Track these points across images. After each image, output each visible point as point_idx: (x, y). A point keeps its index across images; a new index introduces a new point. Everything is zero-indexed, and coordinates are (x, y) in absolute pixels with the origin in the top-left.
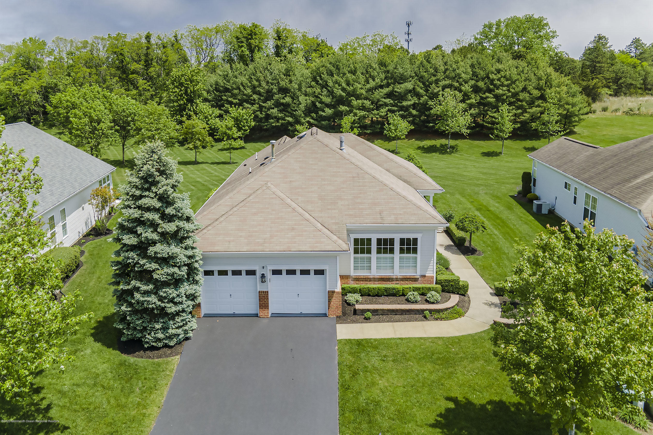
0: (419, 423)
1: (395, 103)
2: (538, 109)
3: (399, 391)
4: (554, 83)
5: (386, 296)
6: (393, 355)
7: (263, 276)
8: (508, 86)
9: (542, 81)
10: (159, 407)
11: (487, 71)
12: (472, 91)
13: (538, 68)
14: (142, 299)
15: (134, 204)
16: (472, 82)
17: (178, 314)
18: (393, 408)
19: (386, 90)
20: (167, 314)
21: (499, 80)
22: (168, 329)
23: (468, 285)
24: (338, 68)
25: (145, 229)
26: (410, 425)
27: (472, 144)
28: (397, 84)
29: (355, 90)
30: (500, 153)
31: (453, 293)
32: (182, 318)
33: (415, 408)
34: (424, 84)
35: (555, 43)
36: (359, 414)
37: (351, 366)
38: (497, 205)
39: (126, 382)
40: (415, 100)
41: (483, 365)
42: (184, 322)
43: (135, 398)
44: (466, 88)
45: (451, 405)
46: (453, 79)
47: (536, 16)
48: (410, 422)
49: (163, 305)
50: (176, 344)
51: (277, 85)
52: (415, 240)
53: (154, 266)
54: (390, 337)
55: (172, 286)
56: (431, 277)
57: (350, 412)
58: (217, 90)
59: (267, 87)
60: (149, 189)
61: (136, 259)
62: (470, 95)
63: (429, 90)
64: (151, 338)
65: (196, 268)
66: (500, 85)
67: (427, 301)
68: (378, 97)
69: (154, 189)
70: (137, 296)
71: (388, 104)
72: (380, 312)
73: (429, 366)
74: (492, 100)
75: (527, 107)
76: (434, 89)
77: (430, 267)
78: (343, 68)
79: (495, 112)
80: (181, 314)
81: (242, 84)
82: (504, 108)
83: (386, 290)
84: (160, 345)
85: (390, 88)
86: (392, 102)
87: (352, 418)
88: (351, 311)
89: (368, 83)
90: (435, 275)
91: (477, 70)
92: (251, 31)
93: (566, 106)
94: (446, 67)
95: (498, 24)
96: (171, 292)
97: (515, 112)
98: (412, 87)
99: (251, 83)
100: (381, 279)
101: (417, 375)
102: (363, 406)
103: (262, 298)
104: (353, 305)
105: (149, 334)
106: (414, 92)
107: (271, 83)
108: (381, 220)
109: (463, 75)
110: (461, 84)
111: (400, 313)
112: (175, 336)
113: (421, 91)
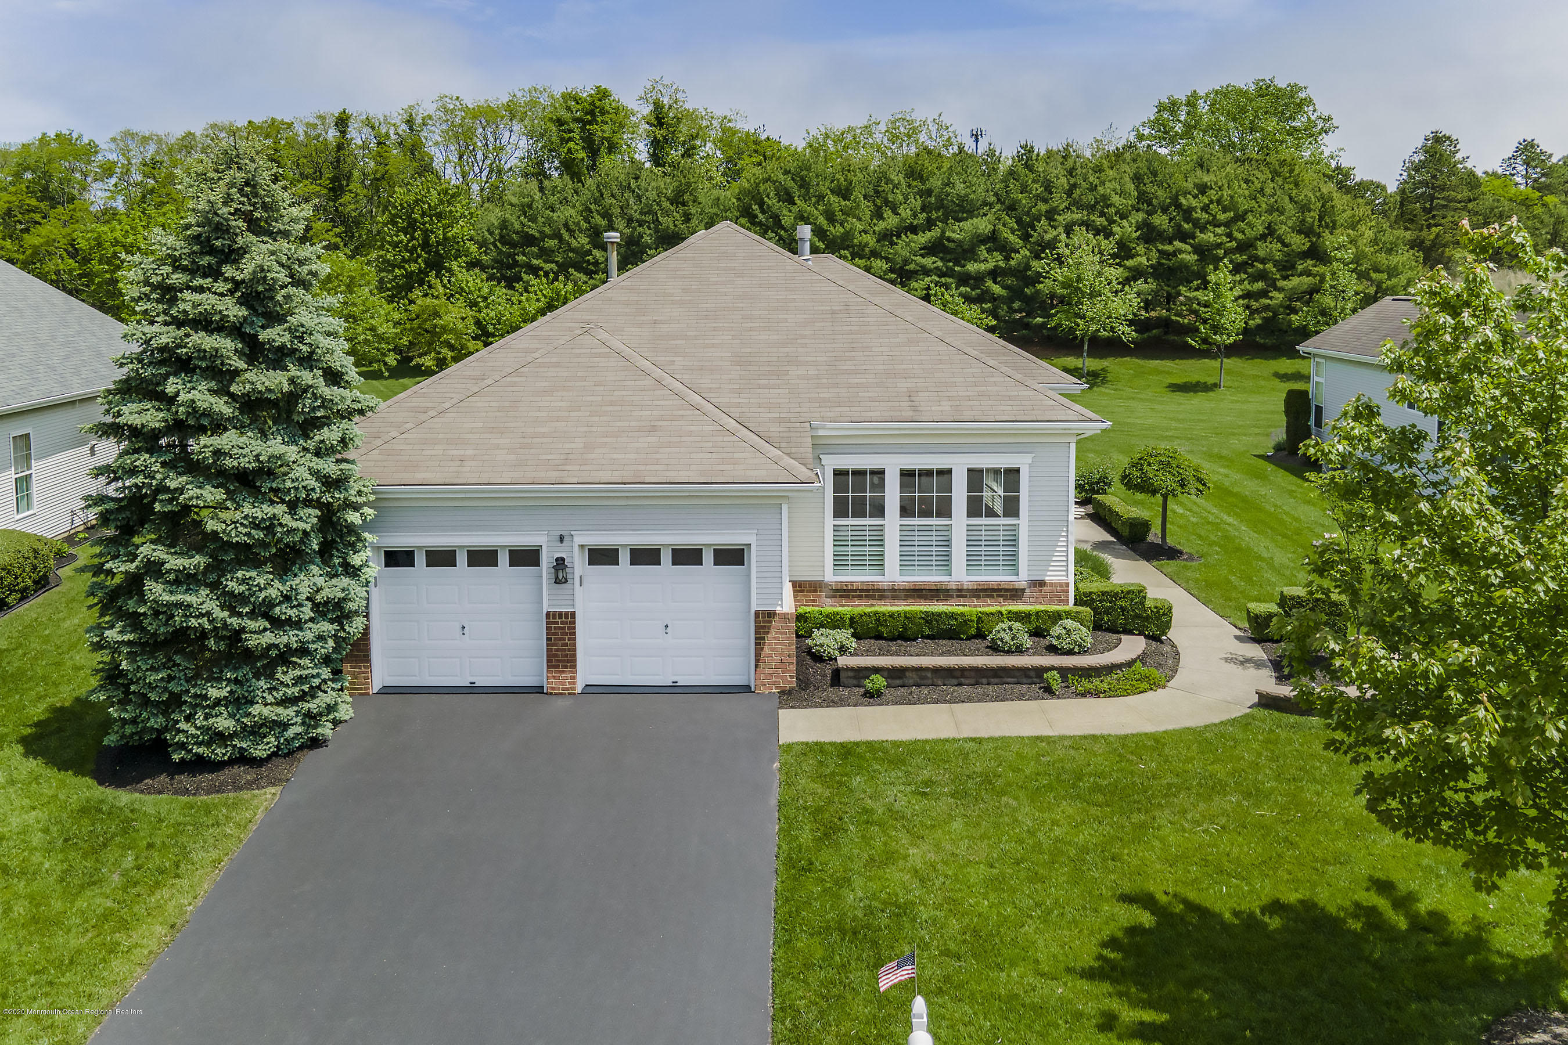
0: (1045, 967)
1: (947, 267)
2: (1307, 280)
3: (977, 874)
4: (1340, 220)
5: (928, 637)
6: (953, 781)
7: (560, 564)
8: (1227, 224)
9: (1312, 214)
10: (172, 926)
11: (1174, 192)
12: (1138, 239)
13: (1297, 185)
14: (166, 598)
15: (165, 313)
16: (1140, 216)
17: (285, 657)
18: (954, 924)
19: (923, 238)
20: (248, 655)
21: (1205, 209)
22: (252, 703)
23: (1170, 609)
24: (804, 184)
25: (190, 382)
26: (1014, 974)
27: (1142, 367)
28: (951, 221)
29: (848, 235)
30: (1216, 386)
31: (1128, 632)
32: (298, 672)
33: (1030, 921)
34: (1019, 221)
35: (1329, 144)
36: (843, 939)
37: (819, 810)
38: (1222, 470)
39: (85, 856)
40: (996, 260)
41: (1239, 804)
42: (306, 688)
43: (98, 901)
44: (1126, 229)
45: (1147, 919)
46: (1091, 208)
47: (1282, 83)
48: (1013, 964)
49: (234, 622)
50: (274, 754)
51: (652, 226)
52: (1012, 475)
53: (212, 494)
54: (943, 735)
55: (269, 568)
56: (1061, 585)
57: (812, 935)
58: (503, 239)
59: (627, 231)
60: (215, 273)
61: (159, 476)
62: (1134, 248)
63: (1032, 236)
64: (193, 731)
65: (351, 529)
66: (1208, 222)
67: (1053, 649)
68: (905, 253)
69: (228, 271)
70: (155, 590)
71: (931, 271)
72: (912, 678)
73: (1069, 808)
74: (1189, 257)
75: (1278, 277)
76: (1044, 231)
77: (1058, 557)
78: (818, 185)
79: (1197, 289)
80: (294, 659)
81: (566, 225)
82: (1221, 276)
83: (929, 619)
84: (220, 753)
85: (935, 233)
86: (940, 264)
87: (819, 953)
88: (825, 676)
89: (880, 217)
90: (1071, 579)
91: (1150, 188)
92: (593, 103)
93: (1374, 275)
94: (1072, 181)
95: (1191, 102)
96: (262, 582)
97: (1249, 287)
98: (990, 227)
99: (589, 223)
100: (915, 590)
101: (1031, 833)
102: (855, 918)
103: (555, 634)
104: (831, 659)
105: (188, 719)
106: (993, 241)
107: (637, 221)
108: (911, 413)
109: (1116, 199)
110: (1112, 222)
111: (972, 681)
112: (271, 729)
113: (1012, 238)
